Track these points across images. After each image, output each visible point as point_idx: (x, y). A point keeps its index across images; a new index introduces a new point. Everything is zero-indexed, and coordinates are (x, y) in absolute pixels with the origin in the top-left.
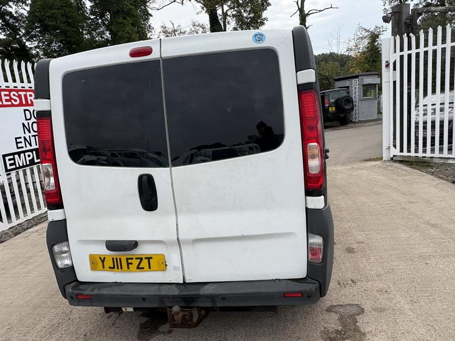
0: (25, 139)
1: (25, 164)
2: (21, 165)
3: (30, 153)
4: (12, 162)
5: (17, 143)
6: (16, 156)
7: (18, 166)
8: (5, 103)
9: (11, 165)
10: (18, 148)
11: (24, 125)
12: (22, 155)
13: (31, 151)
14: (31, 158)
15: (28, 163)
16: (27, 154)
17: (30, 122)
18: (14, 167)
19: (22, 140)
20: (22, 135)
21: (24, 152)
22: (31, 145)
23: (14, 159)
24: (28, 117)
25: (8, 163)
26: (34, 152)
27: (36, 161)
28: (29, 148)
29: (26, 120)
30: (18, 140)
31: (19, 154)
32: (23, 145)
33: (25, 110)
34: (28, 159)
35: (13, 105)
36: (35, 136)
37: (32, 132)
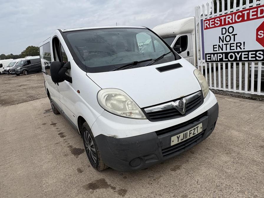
0: (219, 46)
1: (216, 60)
2: (214, 60)
3: (221, 55)
4: (210, 58)
5: (214, 48)
6: (212, 55)
7: (212, 60)
8: (211, 26)
9: (209, 59)
10: (214, 51)
11: (220, 38)
12: (216, 55)
13: (222, 53)
14: (221, 57)
15: (218, 60)
16: (219, 55)
17: (225, 36)
18: (210, 60)
19: (217, 47)
20: (218, 44)
21: (217, 53)
22: (222, 50)
23: (211, 56)
24: (224, 32)
25: (207, 58)
26: (224, 54)
27: (224, 60)
29: (222, 34)
30: (215, 47)
31: (214, 54)
32: (217, 49)
33: (222, 29)
34: (219, 58)
35: (215, 27)
36: (226, 45)
37: (225, 42)
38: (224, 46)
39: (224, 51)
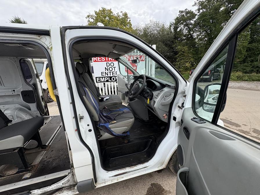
0: (105, 73)
1: (104, 81)
2: (103, 81)
3: (107, 78)
4: (99, 80)
5: (102, 74)
6: (101, 78)
7: (101, 81)
8: (99, 60)
10: (102, 75)
11: (106, 68)
12: (103, 78)
13: (108, 77)
14: (107, 79)
15: (106, 81)
16: (105, 78)
17: (109, 67)
18: (100, 81)
19: (104, 73)
20: (104, 71)
21: (104, 77)
22: (108, 75)
23: (100, 79)
24: (108, 65)
25: (97, 80)
26: (109, 78)
27: (109, 80)
28: (107, 76)
29: (107, 66)
30: (102, 73)
31: (102, 78)
32: (104, 75)
33: (107, 63)
34: (106, 80)
35: (102, 61)
36: (110, 72)
37: (109, 71)
38: (109, 73)
39: (109, 76)
